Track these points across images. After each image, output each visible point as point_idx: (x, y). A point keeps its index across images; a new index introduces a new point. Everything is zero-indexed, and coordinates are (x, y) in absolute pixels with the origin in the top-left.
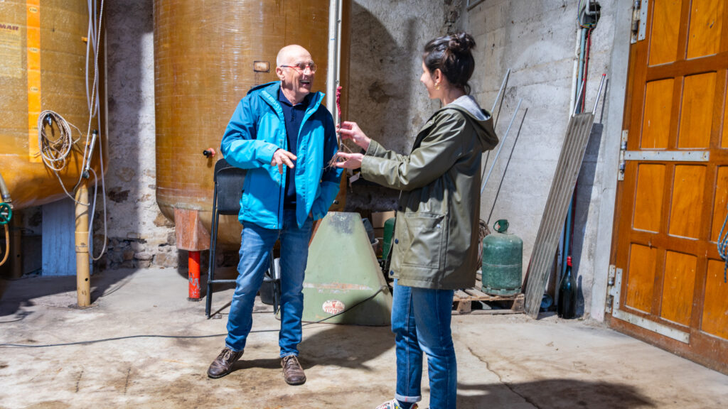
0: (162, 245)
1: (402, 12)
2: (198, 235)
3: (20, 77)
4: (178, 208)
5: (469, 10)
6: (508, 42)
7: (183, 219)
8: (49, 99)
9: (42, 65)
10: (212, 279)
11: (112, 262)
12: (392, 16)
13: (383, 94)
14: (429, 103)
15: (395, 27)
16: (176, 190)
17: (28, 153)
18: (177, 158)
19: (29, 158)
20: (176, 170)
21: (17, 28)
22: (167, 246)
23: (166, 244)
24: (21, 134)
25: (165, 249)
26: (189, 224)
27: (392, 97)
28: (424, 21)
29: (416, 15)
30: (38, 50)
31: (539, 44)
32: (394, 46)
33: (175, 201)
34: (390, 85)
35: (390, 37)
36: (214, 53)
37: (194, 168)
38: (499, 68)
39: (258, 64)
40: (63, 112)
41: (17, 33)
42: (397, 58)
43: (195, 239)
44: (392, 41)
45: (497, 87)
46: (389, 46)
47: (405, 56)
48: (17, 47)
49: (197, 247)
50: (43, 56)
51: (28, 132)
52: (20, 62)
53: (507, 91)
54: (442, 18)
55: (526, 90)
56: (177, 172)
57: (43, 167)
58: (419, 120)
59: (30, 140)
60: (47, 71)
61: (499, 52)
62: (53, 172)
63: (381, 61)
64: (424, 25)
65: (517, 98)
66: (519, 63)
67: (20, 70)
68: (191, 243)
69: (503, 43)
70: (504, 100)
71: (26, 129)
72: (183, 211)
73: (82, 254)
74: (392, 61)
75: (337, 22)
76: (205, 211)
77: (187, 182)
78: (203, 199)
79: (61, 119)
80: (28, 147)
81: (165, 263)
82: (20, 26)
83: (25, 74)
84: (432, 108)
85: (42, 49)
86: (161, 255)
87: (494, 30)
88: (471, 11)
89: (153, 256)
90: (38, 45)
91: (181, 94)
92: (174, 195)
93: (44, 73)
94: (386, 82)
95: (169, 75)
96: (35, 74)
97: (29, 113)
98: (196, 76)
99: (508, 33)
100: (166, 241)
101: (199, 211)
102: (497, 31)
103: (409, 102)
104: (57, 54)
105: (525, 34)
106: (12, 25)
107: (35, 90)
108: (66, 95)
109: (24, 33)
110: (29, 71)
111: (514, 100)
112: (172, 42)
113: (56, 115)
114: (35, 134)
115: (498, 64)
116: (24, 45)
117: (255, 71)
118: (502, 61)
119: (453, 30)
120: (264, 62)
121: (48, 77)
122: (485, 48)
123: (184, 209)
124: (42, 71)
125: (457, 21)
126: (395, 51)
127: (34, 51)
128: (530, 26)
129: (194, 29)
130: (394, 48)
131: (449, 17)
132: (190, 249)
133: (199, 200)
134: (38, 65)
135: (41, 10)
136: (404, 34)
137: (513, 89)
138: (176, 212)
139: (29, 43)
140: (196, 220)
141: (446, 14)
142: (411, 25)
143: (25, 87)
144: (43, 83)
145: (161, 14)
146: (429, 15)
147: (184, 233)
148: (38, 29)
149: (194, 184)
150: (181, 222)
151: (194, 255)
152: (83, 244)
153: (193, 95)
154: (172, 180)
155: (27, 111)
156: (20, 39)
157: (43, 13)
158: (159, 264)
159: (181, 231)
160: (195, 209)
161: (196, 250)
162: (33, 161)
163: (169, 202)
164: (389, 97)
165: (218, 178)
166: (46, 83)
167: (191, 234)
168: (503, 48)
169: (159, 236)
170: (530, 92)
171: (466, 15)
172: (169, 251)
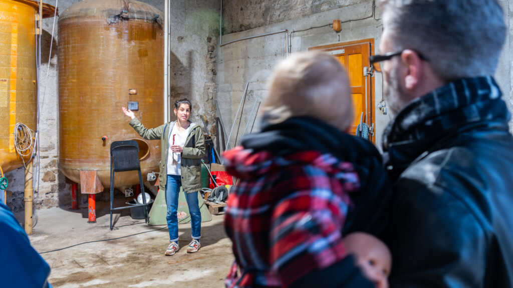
0: (47, 193)
1: (185, 48)
2: (96, 185)
3: (6, 106)
4: (82, 170)
5: (221, 46)
6: (246, 66)
7: (86, 176)
8: (19, 116)
9: (17, 99)
10: (113, 207)
11: (15, 208)
12: (180, 50)
13: (176, 93)
14: (202, 96)
15: (182, 55)
16: (81, 160)
17: (9, 148)
18: (82, 142)
19: (9, 150)
20: (82, 148)
21: (6, 81)
22: (51, 194)
23: (50, 192)
24: (5, 137)
25: (49, 196)
26: (90, 179)
27: (182, 94)
28: (197, 52)
29: (193, 48)
30: (15, 91)
31: (264, 70)
32: (181, 66)
33: (80, 166)
34: (180, 87)
35: (179, 61)
36: (107, 86)
37: (94, 147)
38: (242, 79)
39: (131, 91)
40: (26, 122)
41: (6, 83)
42: (184, 73)
43: (95, 187)
44: (181, 64)
45: (242, 89)
46: (179, 66)
47: (188, 71)
48: (5, 91)
49: (96, 191)
50: (17, 94)
51: (9, 136)
52: (7, 99)
53: (248, 92)
54: (206, 50)
55: (259, 93)
56: (82, 150)
57: (15, 155)
58: (197, 106)
59: (10, 140)
60: (19, 101)
61: (241, 71)
62: (20, 157)
63: (175, 74)
64: (197, 54)
65: (254, 96)
66: (254, 79)
67: (6, 102)
68: (92, 190)
69: (243, 67)
70: (247, 97)
71: (8, 135)
72: (87, 171)
73: (29, 203)
74: (181, 74)
75: (168, 66)
76: (101, 171)
77: (89, 155)
78: (100, 164)
79: (25, 127)
80: (9, 144)
81: (50, 205)
82: (7, 79)
83: (8, 104)
84: (204, 99)
85: (17, 90)
86: (48, 200)
87: (238, 59)
88: (222, 47)
89: (42, 200)
90: (15, 88)
91: (85, 107)
92: (80, 163)
93: (18, 103)
94: (178, 86)
95: (76, 96)
96: (13, 103)
97: (10, 125)
98: (96, 97)
99: (246, 62)
100: (50, 191)
101: (97, 171)
102: (239, 60)
103: (191, 96)
104: (23, 92)
105: (256, 64)
106: (3, 79)
107: (13, 113)
108: (26, 113)
109: (9, 82)
110: (11, 102)
111: (252, 97)
112: (78, 79)
113: (23, 125)
114: (12, 138)
115: (242, 77)
116: (9, 89)
117: (130, 94)
118: (244, 76)
119: (212, 56)
120: (134, 89)
121: (19, 105)
122: (233, 68)
123: (87, 170)
124: (17, 102)
125: (214, 51)
126: (182, 69)
127: (13, 91)
128: (259, 61)
129: (94, 73)
130: (182, 67)
131: (210, 48)
132: (91, 193)
133: (97, 165)
134: (15, 99)
135: (17, 69)
136: (187, 59)
137: (252, 91)
138: (81, 173)
139: (11, 88)
140: (95, 176)
141: (208, 47)
142: (190, 53)
143: (9, 112)
144: (17, 108)
145: (70, 63)
146: (200, 48)
147: (87, 184)
148: (16, 80)
149: (94, 156)
150: (85, 178)
151: (92, 197)
152: (30, 196)
153: (93, 108)
154: (78, 155)
155: (9, 124)
156: (7, 86)
157: (18, 71)
158: (46, 205)
159: (85, 183)
160: (95, 170)
161: (95, 193)
162: (11, 151)
163: (76, 167)
164: (180, 94)
165: (113, 152)
166: (18, 107)
167: (92, 185)
168: (243, 69)
169: (46, 188)
170: (261, 94)
171: (220, 48)
172: (52, 196)
